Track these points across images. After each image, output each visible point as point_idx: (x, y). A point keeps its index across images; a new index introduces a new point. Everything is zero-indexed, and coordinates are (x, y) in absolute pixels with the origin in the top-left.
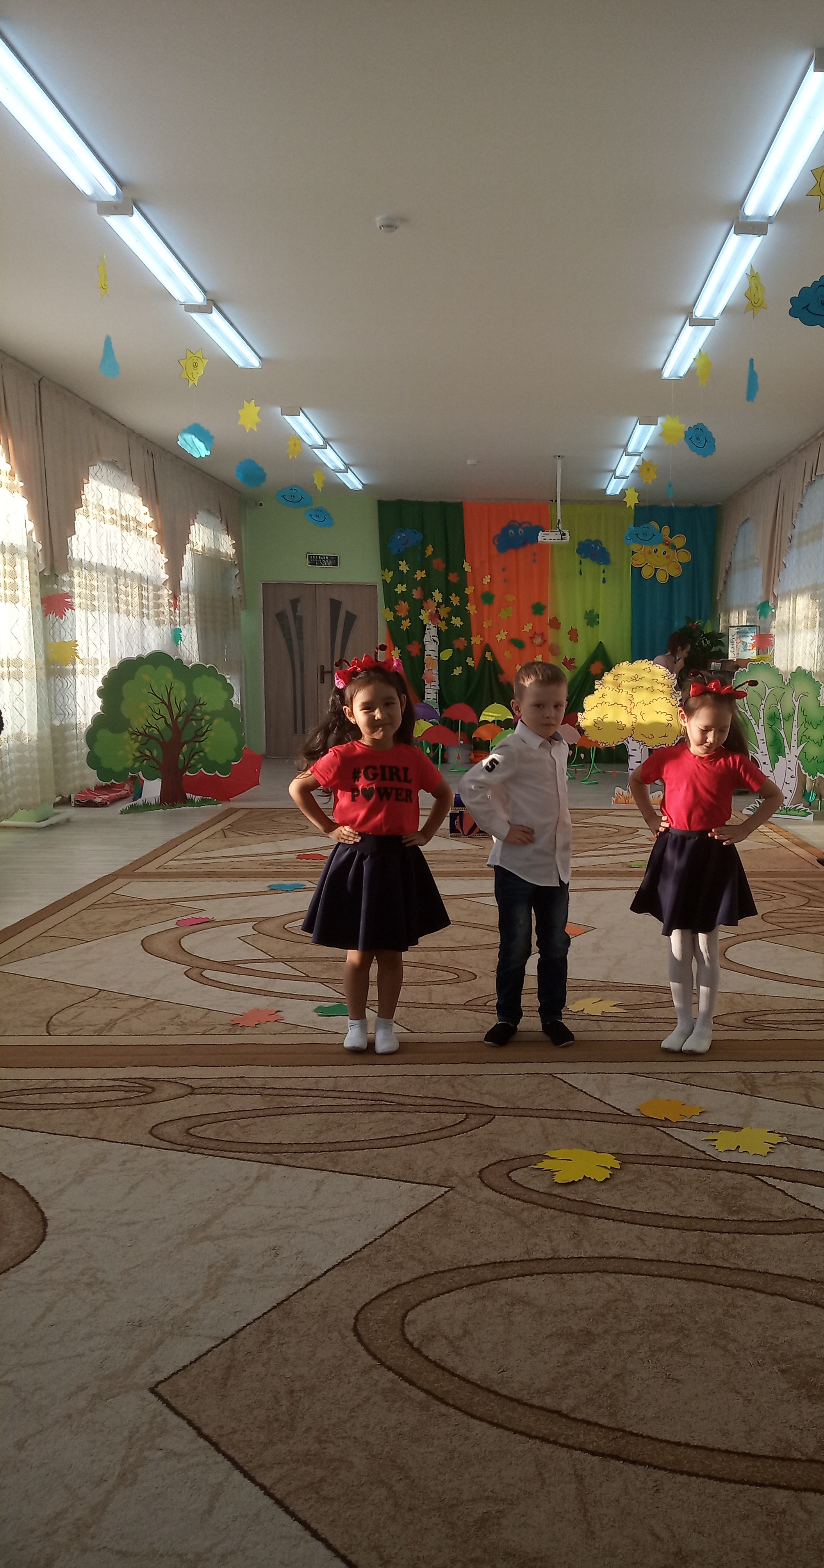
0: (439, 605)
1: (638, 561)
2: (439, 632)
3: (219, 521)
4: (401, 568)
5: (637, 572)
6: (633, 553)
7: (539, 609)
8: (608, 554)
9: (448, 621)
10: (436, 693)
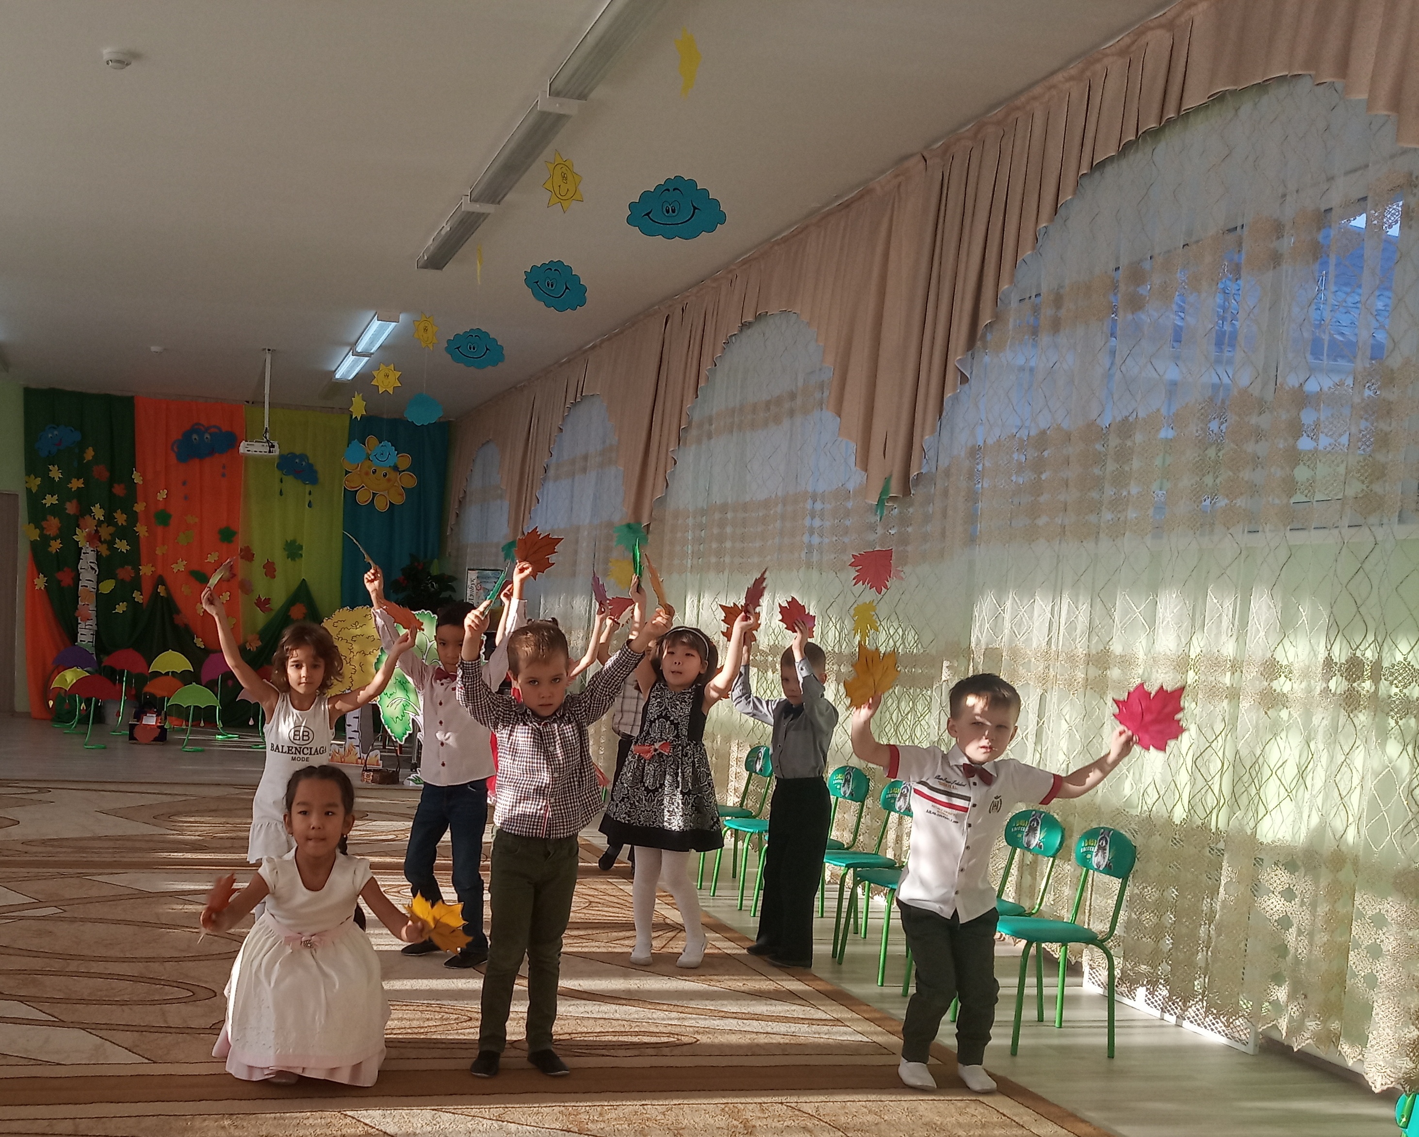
0: (100, 523)
1: (353, 483)
2: (99, 557)
5: (350, 496)
6: (347, 472)
7: (227, 535)
8: (316, 472)
9: (110, 544)
10: (93, 634)
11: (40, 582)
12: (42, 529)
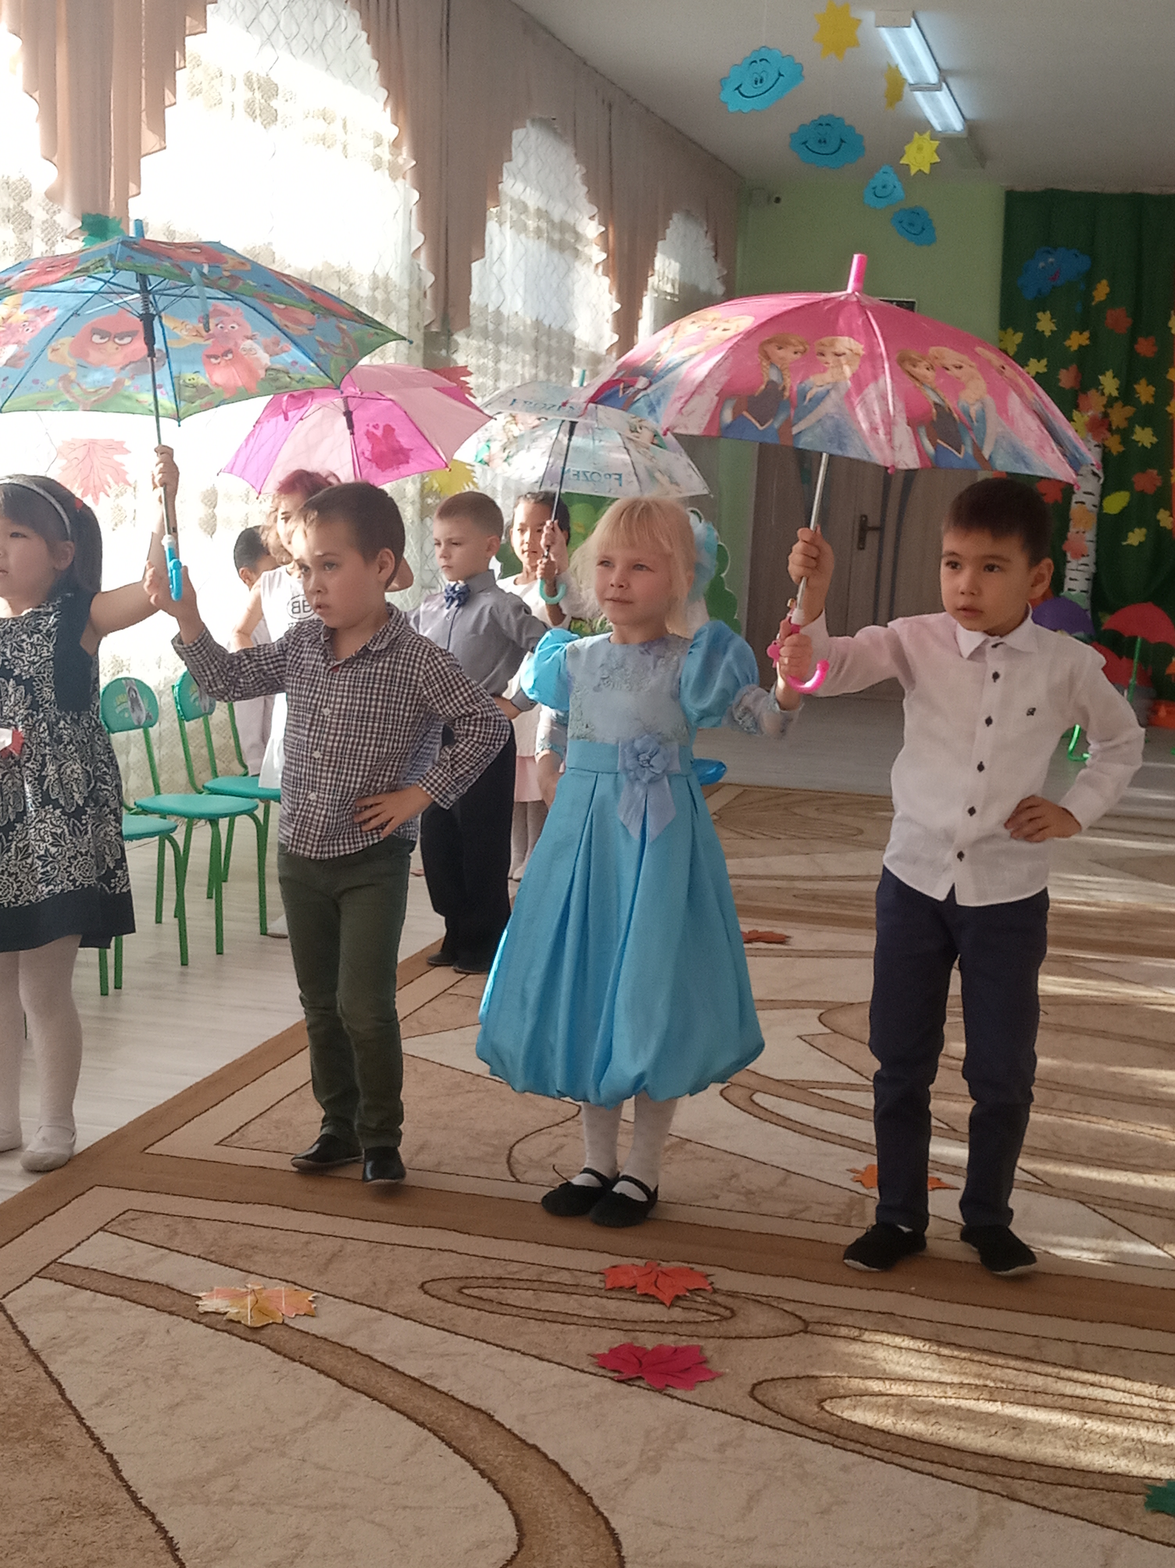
0: (1111, 402)
2: (1106, 456)
3: (702, 232)
4: (1040, 327)
9: (1125, 434)
10: (1088, 579)
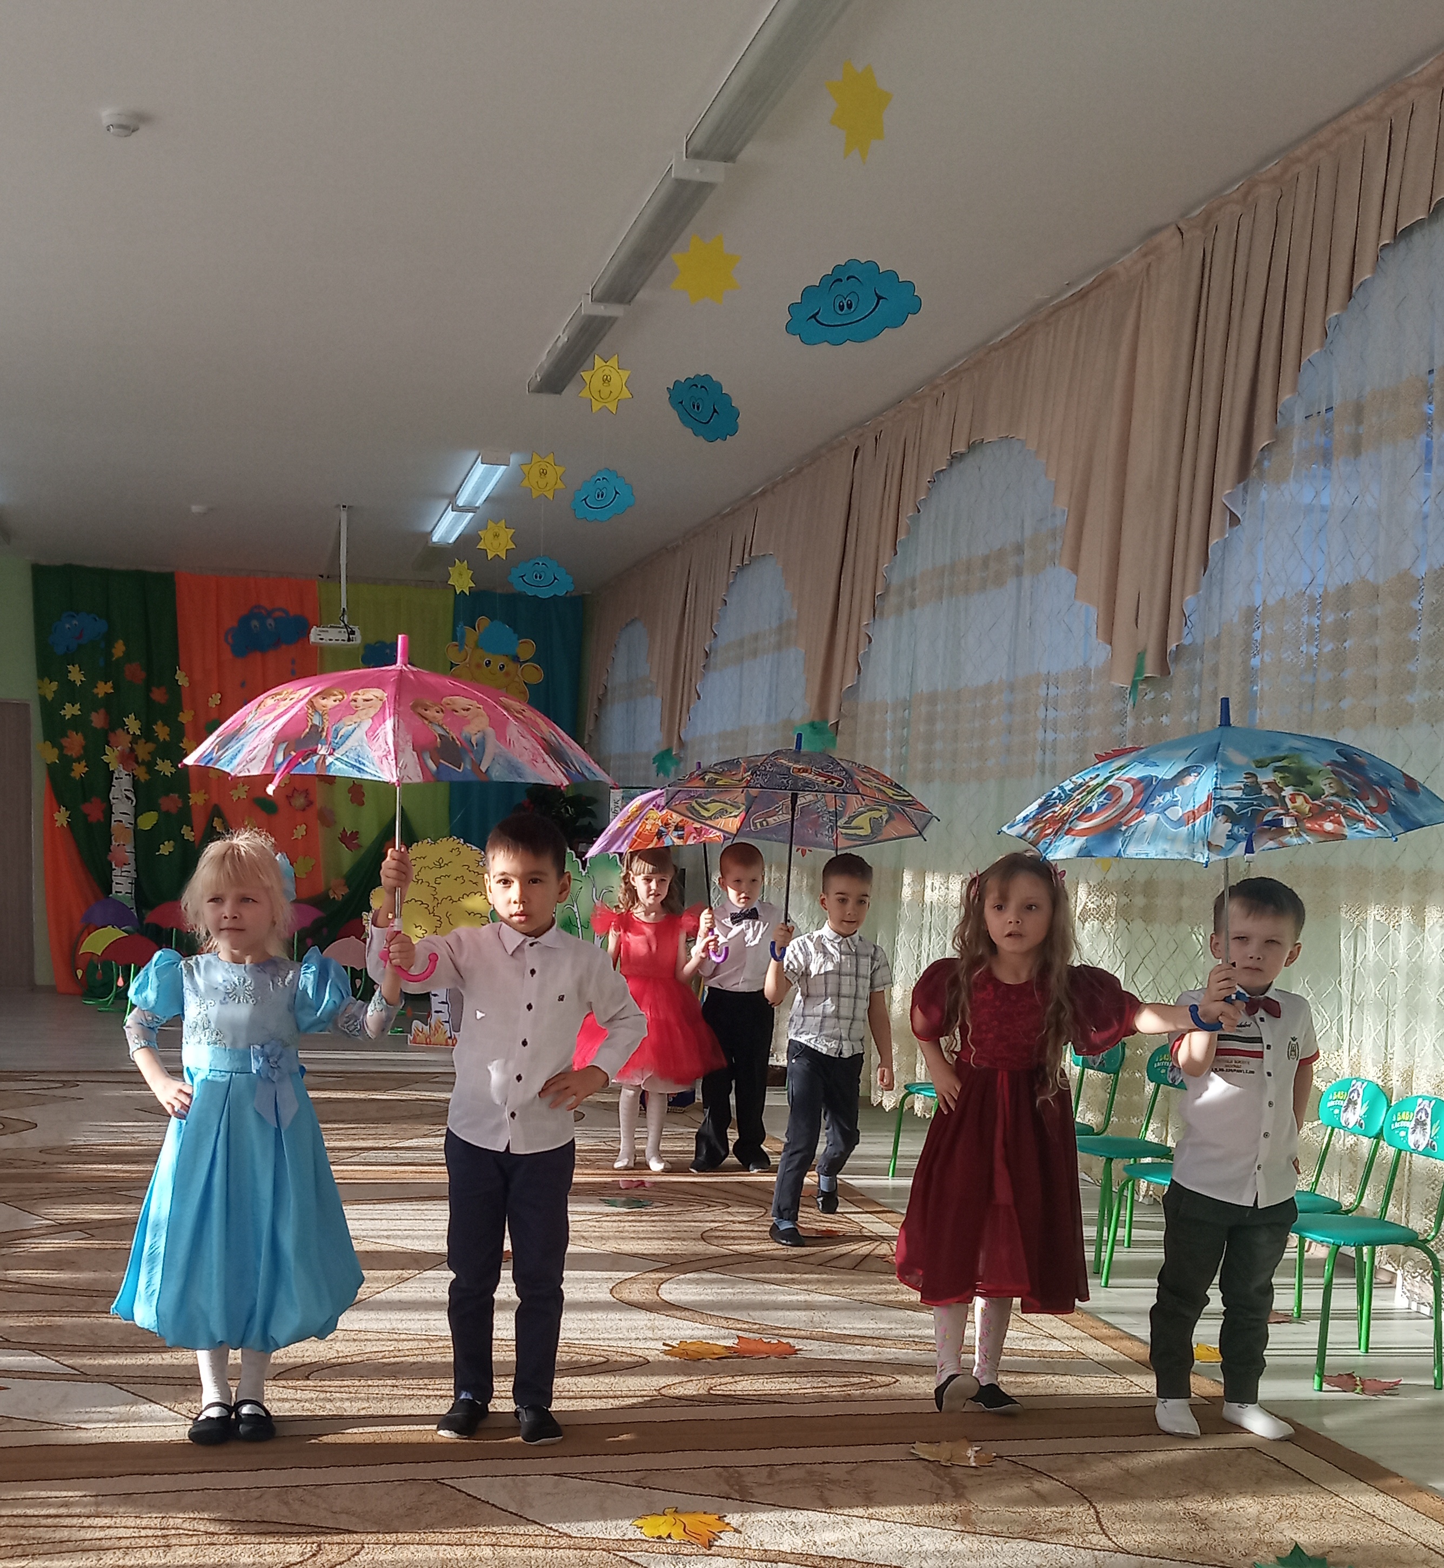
0: (135, 738)
2: (135, 783)
6: (452, 665)
9: (150, 766)
10: (131, 883)
11: (62, 817)
12: (61, 748)
